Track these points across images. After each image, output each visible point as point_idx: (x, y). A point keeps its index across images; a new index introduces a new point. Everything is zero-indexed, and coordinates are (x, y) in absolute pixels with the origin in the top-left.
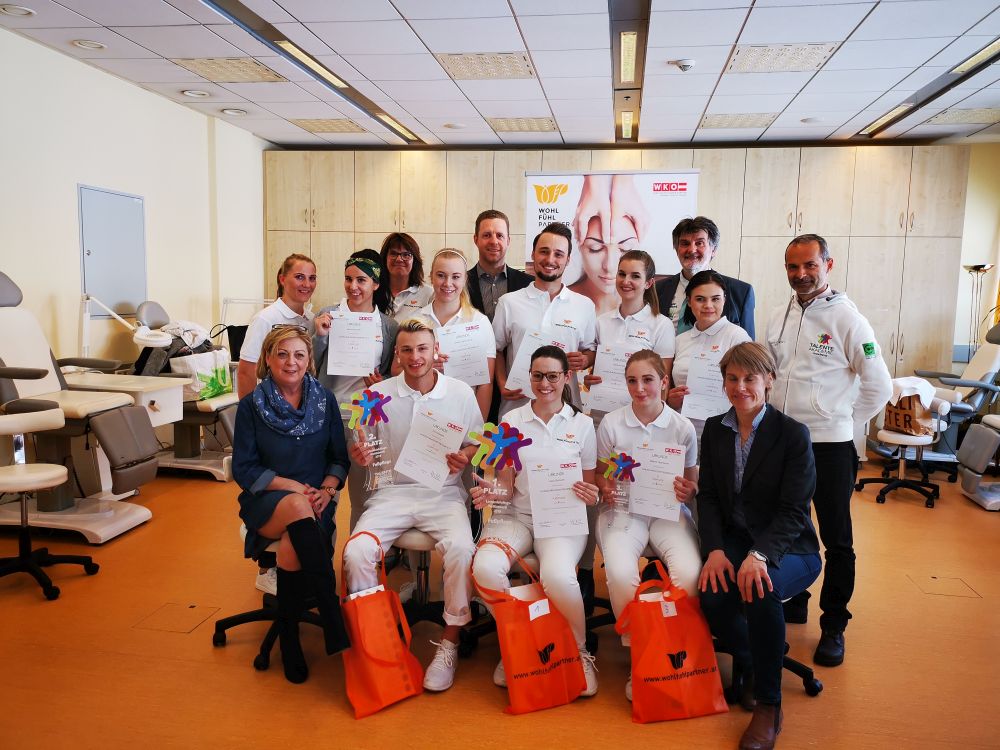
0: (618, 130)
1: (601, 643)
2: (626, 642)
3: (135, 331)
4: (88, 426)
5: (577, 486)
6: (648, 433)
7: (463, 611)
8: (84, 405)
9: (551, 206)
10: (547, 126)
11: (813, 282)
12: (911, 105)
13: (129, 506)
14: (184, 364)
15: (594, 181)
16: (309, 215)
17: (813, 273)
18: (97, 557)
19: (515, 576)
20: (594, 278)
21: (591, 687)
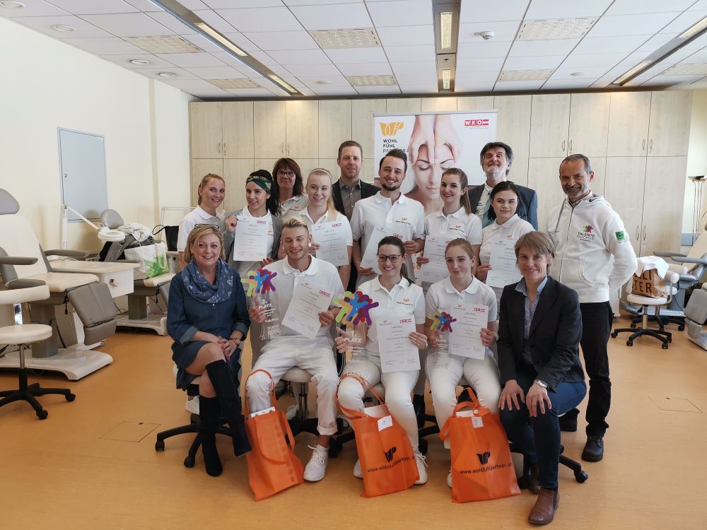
0: (440, 84)
1: (430, 447)
2: (447, 446)
3: (99, 230)
4: (66, 297)
5: (412, 335)
6: (462, 298)
7: (331, 425)
8: (63, 283)
9: (392, 138)
10: (389, 81)
11: (580, 188)
12: (650, 62)
13: (97, 353)
14: (134, 253)
15: (422, 119)
16: (222, 147)
17: (581, 181)
18: (74, 389)
19: (368, 400)
20: (423, 188)
21: (423, 477)
